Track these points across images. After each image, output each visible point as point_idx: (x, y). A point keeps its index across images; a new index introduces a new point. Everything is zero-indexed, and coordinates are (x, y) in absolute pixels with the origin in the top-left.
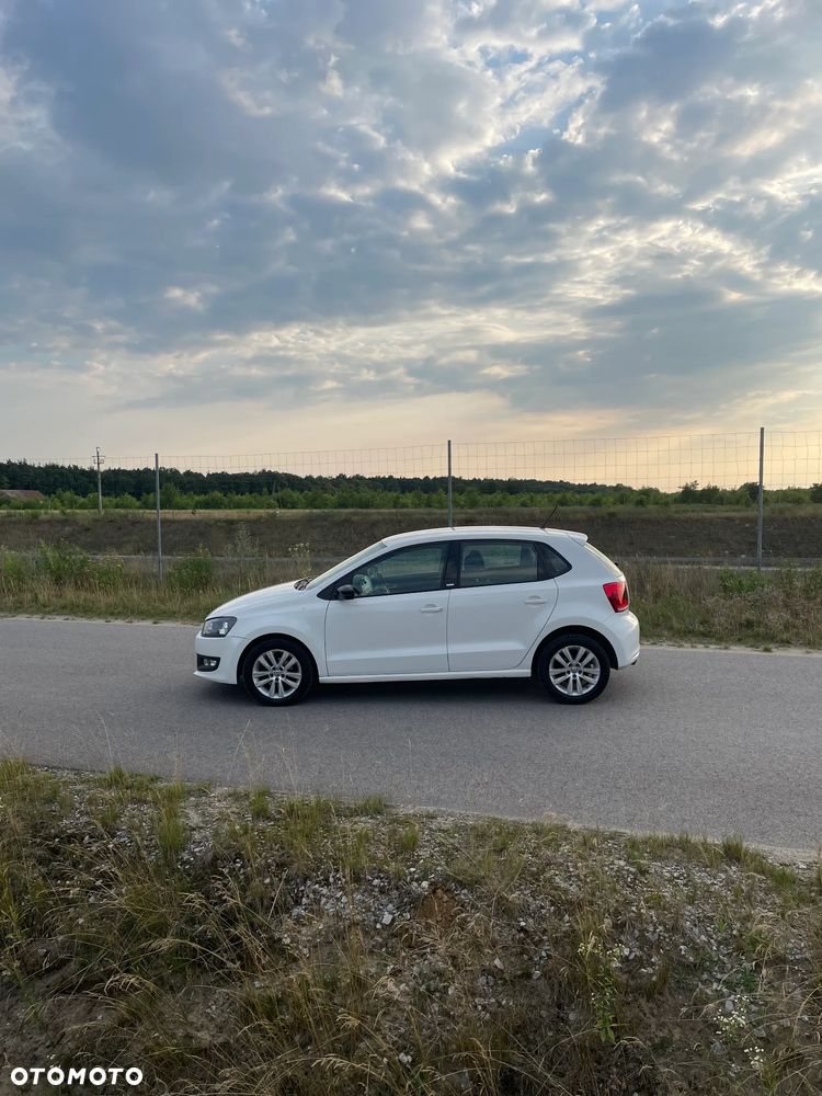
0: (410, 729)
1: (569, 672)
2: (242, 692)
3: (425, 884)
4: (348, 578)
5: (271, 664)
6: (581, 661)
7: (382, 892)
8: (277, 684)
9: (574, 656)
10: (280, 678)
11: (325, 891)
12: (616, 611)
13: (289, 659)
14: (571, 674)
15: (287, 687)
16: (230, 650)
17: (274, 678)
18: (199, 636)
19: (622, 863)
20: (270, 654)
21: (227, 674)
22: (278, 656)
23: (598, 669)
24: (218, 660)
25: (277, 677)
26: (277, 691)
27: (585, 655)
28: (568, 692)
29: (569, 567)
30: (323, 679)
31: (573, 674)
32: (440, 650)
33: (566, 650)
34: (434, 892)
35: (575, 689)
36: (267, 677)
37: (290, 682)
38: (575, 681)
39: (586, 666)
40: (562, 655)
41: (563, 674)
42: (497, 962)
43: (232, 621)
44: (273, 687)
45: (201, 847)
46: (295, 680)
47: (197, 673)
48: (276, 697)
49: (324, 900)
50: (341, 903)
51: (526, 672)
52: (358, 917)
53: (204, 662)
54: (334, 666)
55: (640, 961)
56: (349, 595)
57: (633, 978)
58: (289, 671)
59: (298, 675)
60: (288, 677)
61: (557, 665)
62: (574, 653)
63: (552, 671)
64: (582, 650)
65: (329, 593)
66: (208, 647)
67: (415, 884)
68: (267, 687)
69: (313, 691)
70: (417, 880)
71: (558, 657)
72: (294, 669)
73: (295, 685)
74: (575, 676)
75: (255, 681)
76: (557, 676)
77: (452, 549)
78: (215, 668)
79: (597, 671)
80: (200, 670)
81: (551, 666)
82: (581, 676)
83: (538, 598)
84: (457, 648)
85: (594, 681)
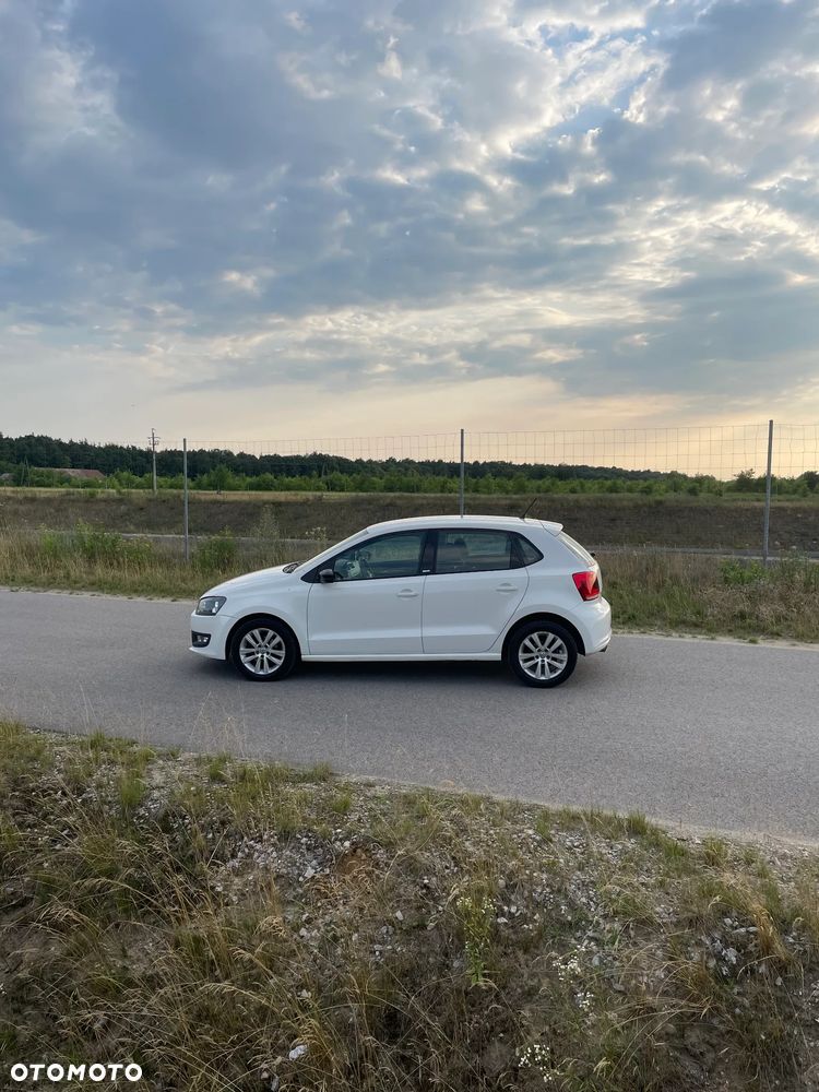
0: (378, 706)
1: (537, 657)
2: (230, 667)
3: (347, 844)
4: (330, 563)
5: (257, 642)
6: (549, 647)
7: (308, 849)
8: (262, 661)
9: (543, 642)
10: (265, 655)
11: (258, 846)
12: (585, 600)
13: (274, 637)
14: (540, 659)
15: (271, 664)
16: (220, 627)
17: (260, 655)
18: (194, 614)
19: (531, 832)
20: (256, 632)
21: (216, 650)
22: (263, 635)
23: (566, 655)
24: (209, 636)
25: (262, 654)
26: (262, 667)
27: (554, 641)
28: (536, 675)
29: (541, 556)
30: (305, 657)
31: (542, 658)
32: (414, 633)
33: (535, 636)
34: (355, 851)
35: (543, 673)
36: (253, 654)
37: (274, 659)
38: (543, 666)
39: (554, 652)
40: (532, 641)
41: (532, 659)
42: (399, 914)
43: (222, 600)
44: (258, 663)
45: (157, 804)
46: (279, 658)
47: (192, 649)
48: (261, 673)
49: (256, 854)
50: (269, 858)
51: (496, 655)
52: (284, 871)
53: (200, 639)
54: (316, 645)
55: (525, 919)
56: (329, 579)
57: (515, 933)
58: (274, 648)
59: (282, 653)
60: (273, 655)
61: (527, 650)
62: (543, 639)
63: (521, 655)
64: (551, 636)
65: (312, 577)
66: (200, 623)
67: (338, 843)
68: (253, 663)
69: (295, 668)
70: (340, 840)
71: (527, 642)
72: (278, 647)
73: (279, 662)
74: (543, 661)
75: (242, 657)
76: (526, 661)
77: (431, 537)
78: (206, 644)
79: (564, 656)
80: (195, 646)
81: (520, 650)
82: (549, 661)
83: (509, 585)
84: (432, 632)
85: (562, 666)
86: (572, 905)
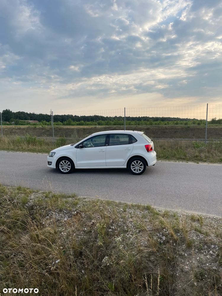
0: (93, 180)
2: (57, 170)
3: (75, 212)
5: (64, 164)
7: (66, 214)
8: (65, 169)
10: (66, 167)
11: (54, 213)
12: (148, 152)
13: (68, 162)
15: (67, 169)
16: (54, 160)
17: (64, 167)
18: (48, 157)
19: (122, 209)
20: (63, 161)
21: (53, 166)
22: (65, 162)
23: (143, 166)
24: (52, 162)
25: (65, 167)
26: (65, 170)
27: (140, 163)
28: (136, 172)
29: (137, 141)
30: (76, 168)
31: (137, 167)
32: (104, 161)
33: (135, 162)
34: (77, 214)
35: (137, 171)
36: (63, 167)
38: (137, 169)
39: (140, 166)
40: (134, 163)
41: (134, 167)
42: (86, 229)
43: (55, 153)
44: (64, 169)
45: (31, 203)
46: (69, 168)
47: (48, 166)
48: (65, 172)
49: (53, 215)
50: (56, 216)
51: (125, 167)
52: (59, 219)
53: (50, 163)
54: (79, 164)
55: (115, 230)
56: (82, 147)
57: (113, 233)
58: (68, 165)
59: (70, 167)
60: (68, 167)
61: (133, 165)
62: (137, 162)
64: (139, 162)
65: (77, 147)
66: (50, 159)
67: (73, 212)
68: (63, 169)
69: (74, 170)
70: (74, 211)
71: (133, 163)
72: (69, 165)
73: (69, 169)
74: (137, 168)
75: (60, 168)
76: (133, 168)
77: (108, 136)
78: (51, 164)
79: (143, 167)
80: (49, 165)
81: (131, 165)
82: (139, 168)
83: (128, 148)
84: (108, 161)
85: (142, 169)
86: (127, 226)
